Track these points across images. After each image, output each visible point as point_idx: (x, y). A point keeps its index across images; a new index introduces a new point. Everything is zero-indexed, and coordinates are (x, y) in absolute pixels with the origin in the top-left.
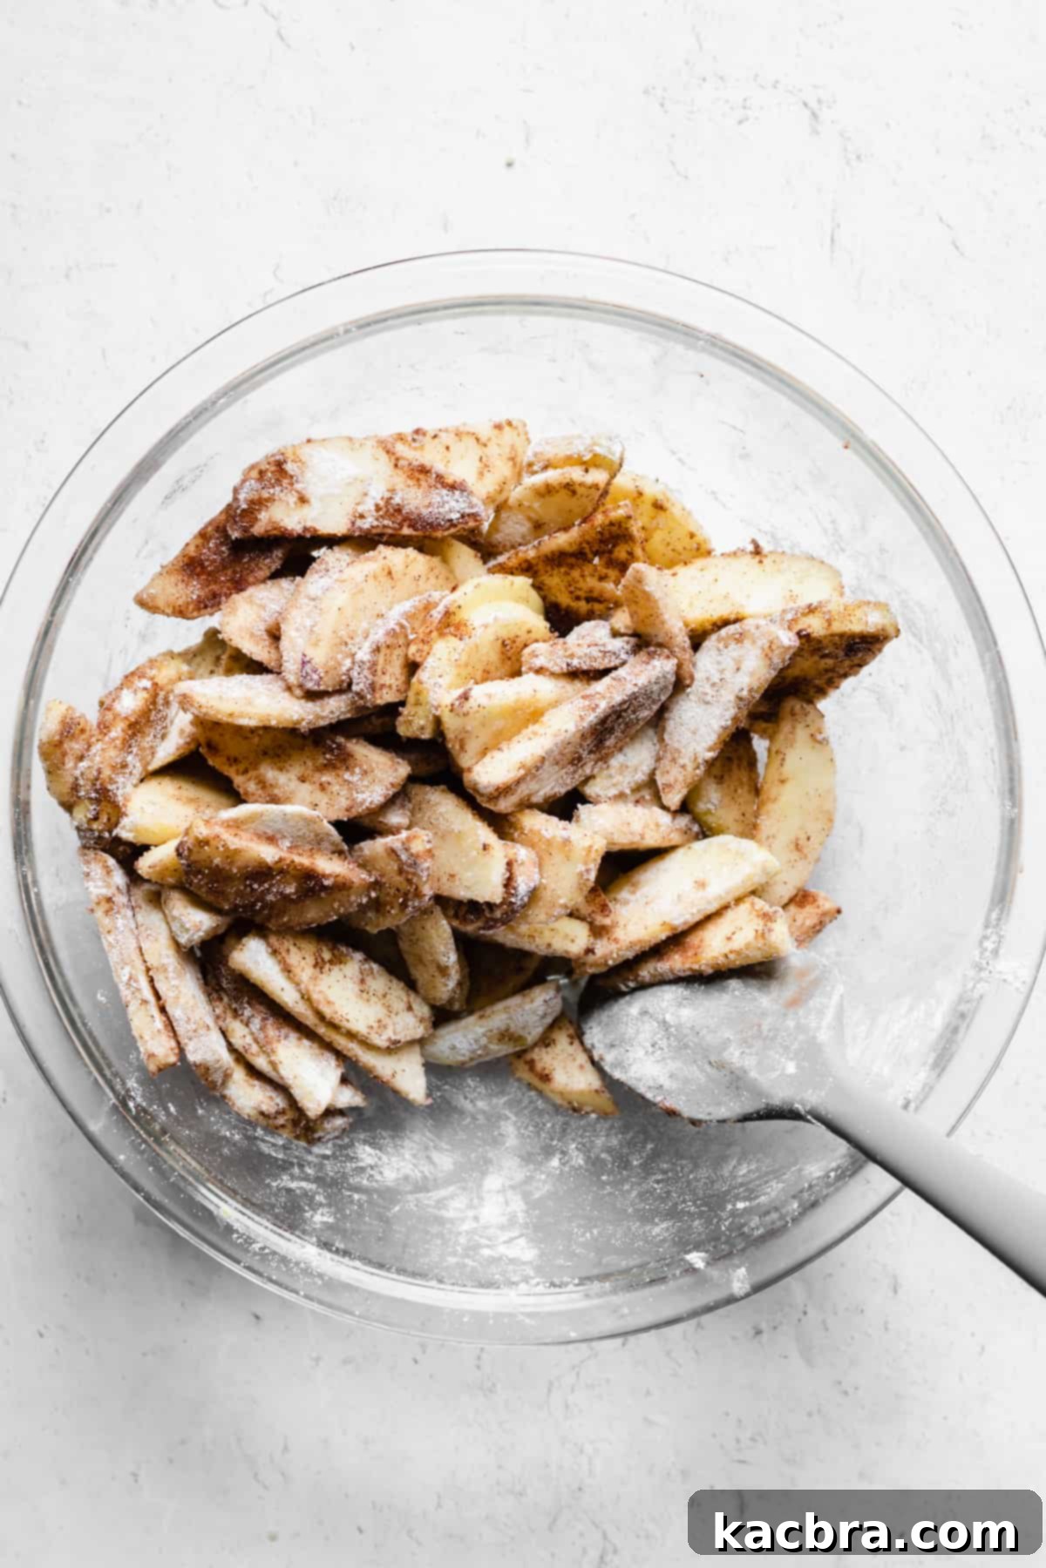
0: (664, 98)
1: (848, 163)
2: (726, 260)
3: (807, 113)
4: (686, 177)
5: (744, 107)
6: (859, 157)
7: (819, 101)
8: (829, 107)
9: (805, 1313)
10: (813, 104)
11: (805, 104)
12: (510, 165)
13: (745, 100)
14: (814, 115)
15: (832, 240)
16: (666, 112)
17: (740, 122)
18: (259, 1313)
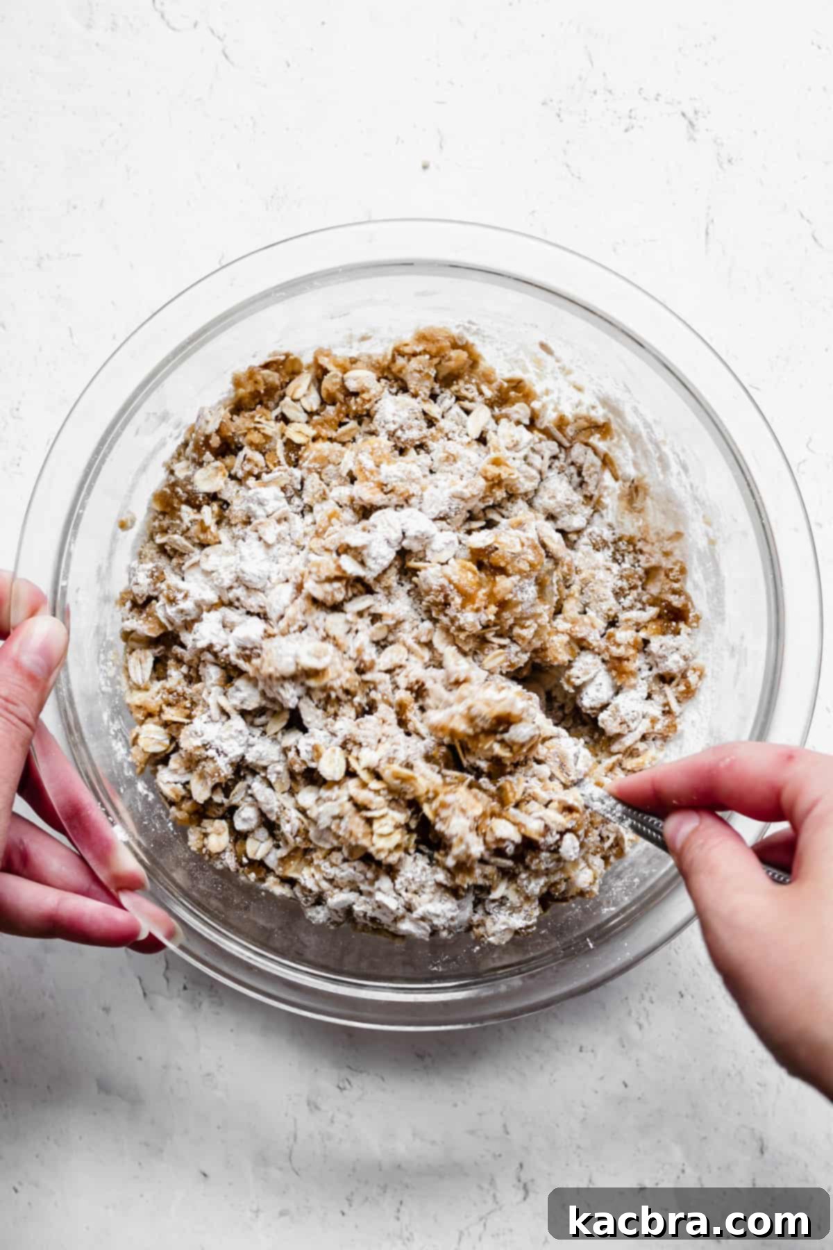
0: (560, 109)
1: (721, 165)
2: (615, 250)
3: (686, 122)
4: (579, 178)
5: (630, 117)
6: (730, 161)
7: (696, 112)
8: (705, 117)
9: (683, 1171)
10: (690, 114)
11: (683, 114)
12: (425, 167)
13: (631, 111)
14: (691, 124)
15: (707, 233)
16: (561, 121)
17: (626, 130)
18: (207, 1172)
